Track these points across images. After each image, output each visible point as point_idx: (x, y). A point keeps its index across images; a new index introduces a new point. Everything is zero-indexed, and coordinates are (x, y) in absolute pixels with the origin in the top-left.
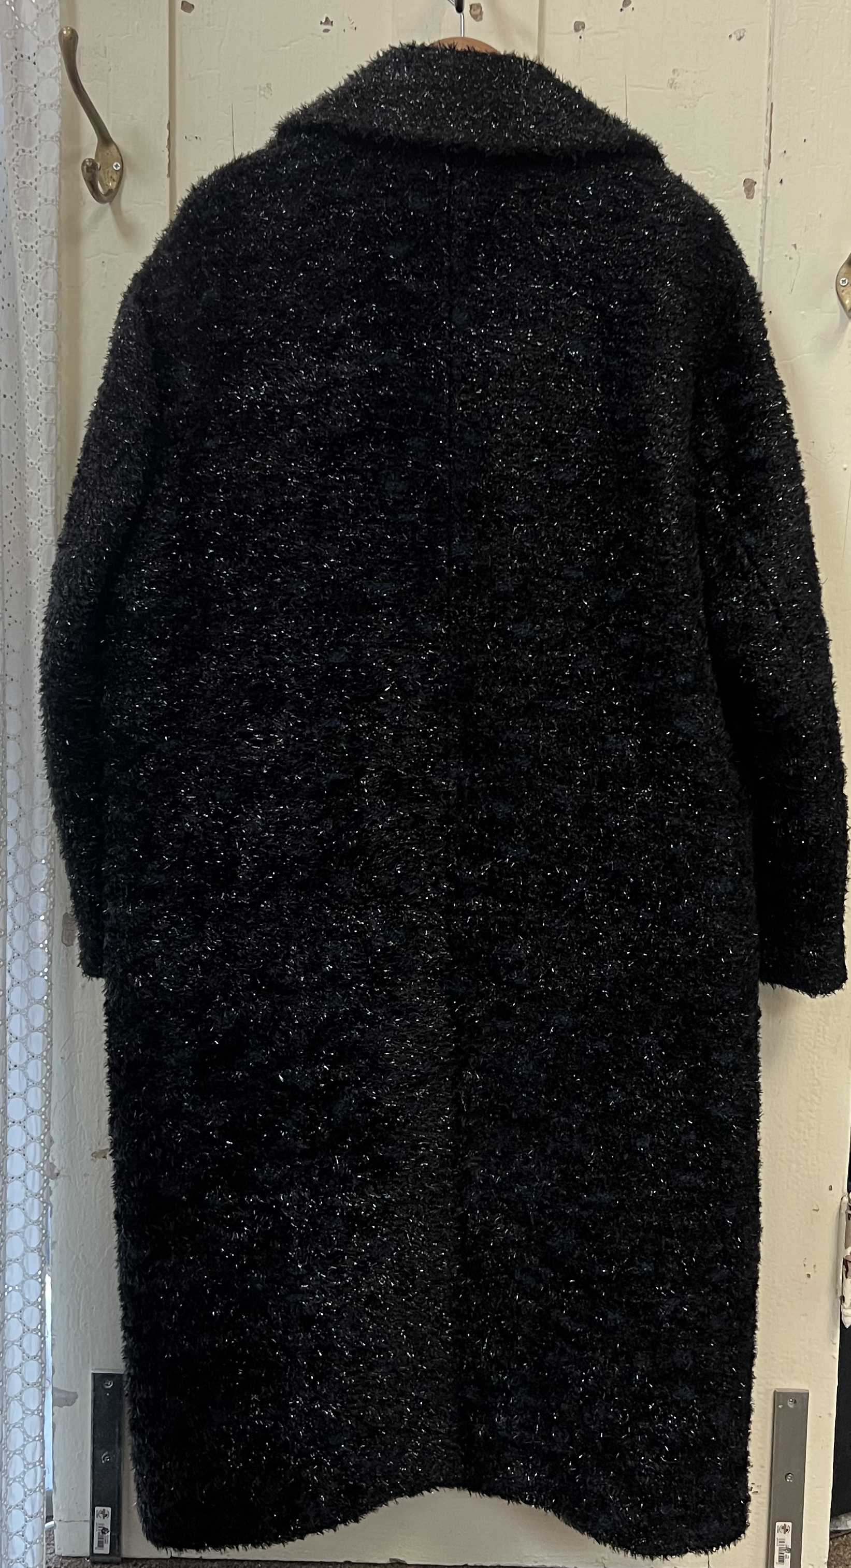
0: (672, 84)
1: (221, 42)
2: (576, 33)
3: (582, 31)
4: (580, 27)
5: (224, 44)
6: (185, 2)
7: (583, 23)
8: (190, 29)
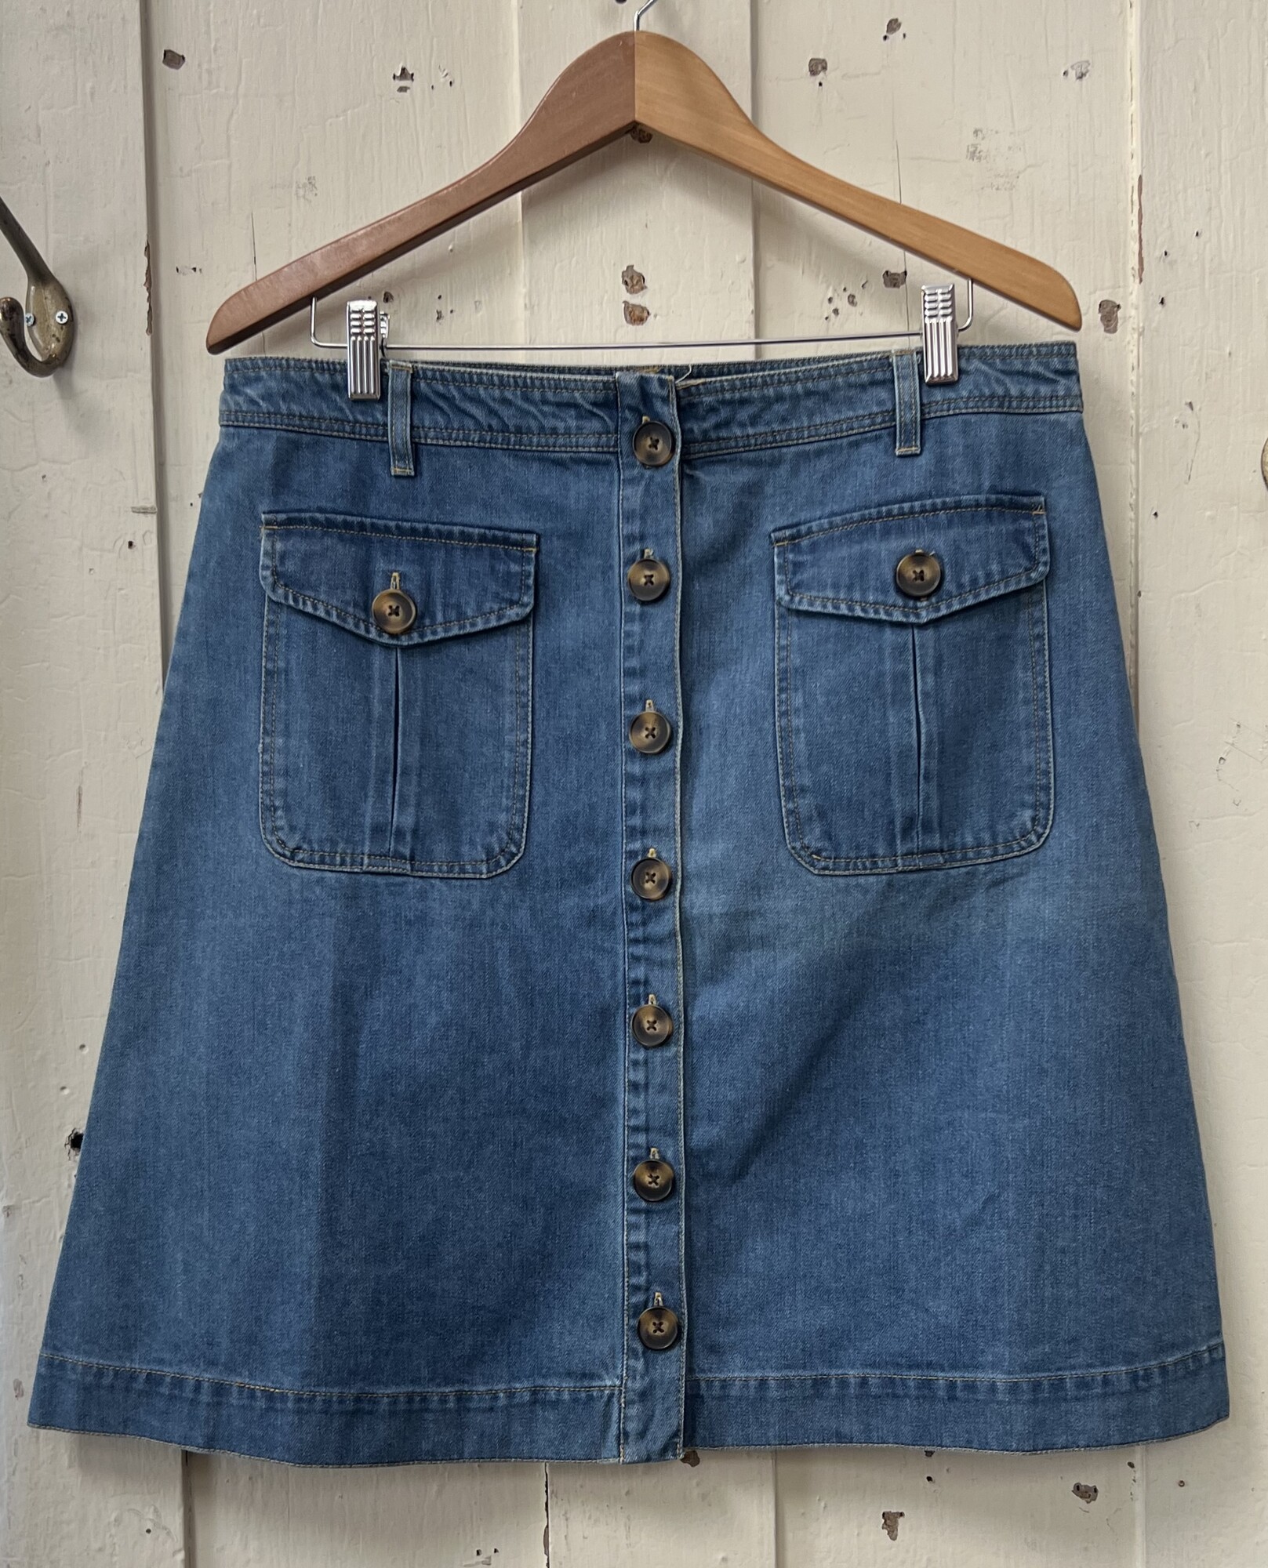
1: (232, 115)
2: (813, 78)
3: (821, 74)
4: (820, 69)
5: (235, 117)
6: (170, 51)
7: (824, 60)
8: (180, 95)
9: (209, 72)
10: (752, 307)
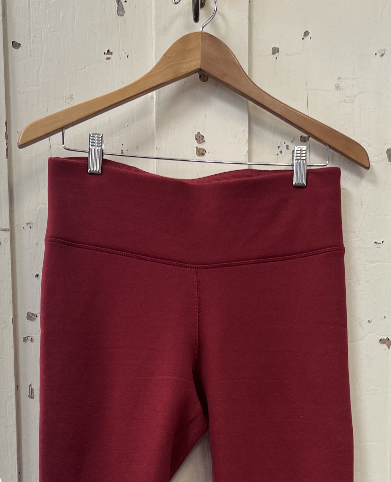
0: (338, 87)
1: (39, 68)
2: (273, 55)
3: (277, 54)
4: (276, 51)
5: (40, 70)
6: (15, 42)
7: (278, 48)
8: (19, 60)
9: (30, 50)
10: (247, 150)
